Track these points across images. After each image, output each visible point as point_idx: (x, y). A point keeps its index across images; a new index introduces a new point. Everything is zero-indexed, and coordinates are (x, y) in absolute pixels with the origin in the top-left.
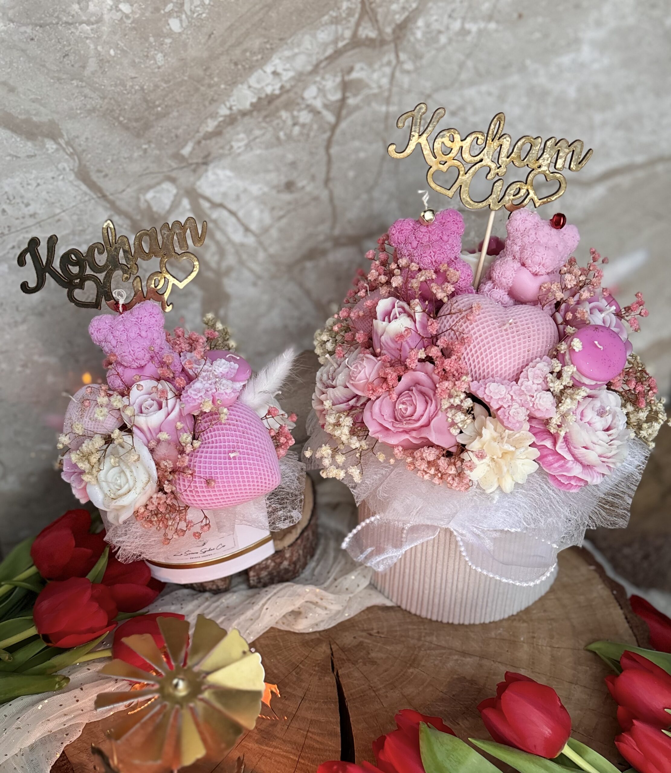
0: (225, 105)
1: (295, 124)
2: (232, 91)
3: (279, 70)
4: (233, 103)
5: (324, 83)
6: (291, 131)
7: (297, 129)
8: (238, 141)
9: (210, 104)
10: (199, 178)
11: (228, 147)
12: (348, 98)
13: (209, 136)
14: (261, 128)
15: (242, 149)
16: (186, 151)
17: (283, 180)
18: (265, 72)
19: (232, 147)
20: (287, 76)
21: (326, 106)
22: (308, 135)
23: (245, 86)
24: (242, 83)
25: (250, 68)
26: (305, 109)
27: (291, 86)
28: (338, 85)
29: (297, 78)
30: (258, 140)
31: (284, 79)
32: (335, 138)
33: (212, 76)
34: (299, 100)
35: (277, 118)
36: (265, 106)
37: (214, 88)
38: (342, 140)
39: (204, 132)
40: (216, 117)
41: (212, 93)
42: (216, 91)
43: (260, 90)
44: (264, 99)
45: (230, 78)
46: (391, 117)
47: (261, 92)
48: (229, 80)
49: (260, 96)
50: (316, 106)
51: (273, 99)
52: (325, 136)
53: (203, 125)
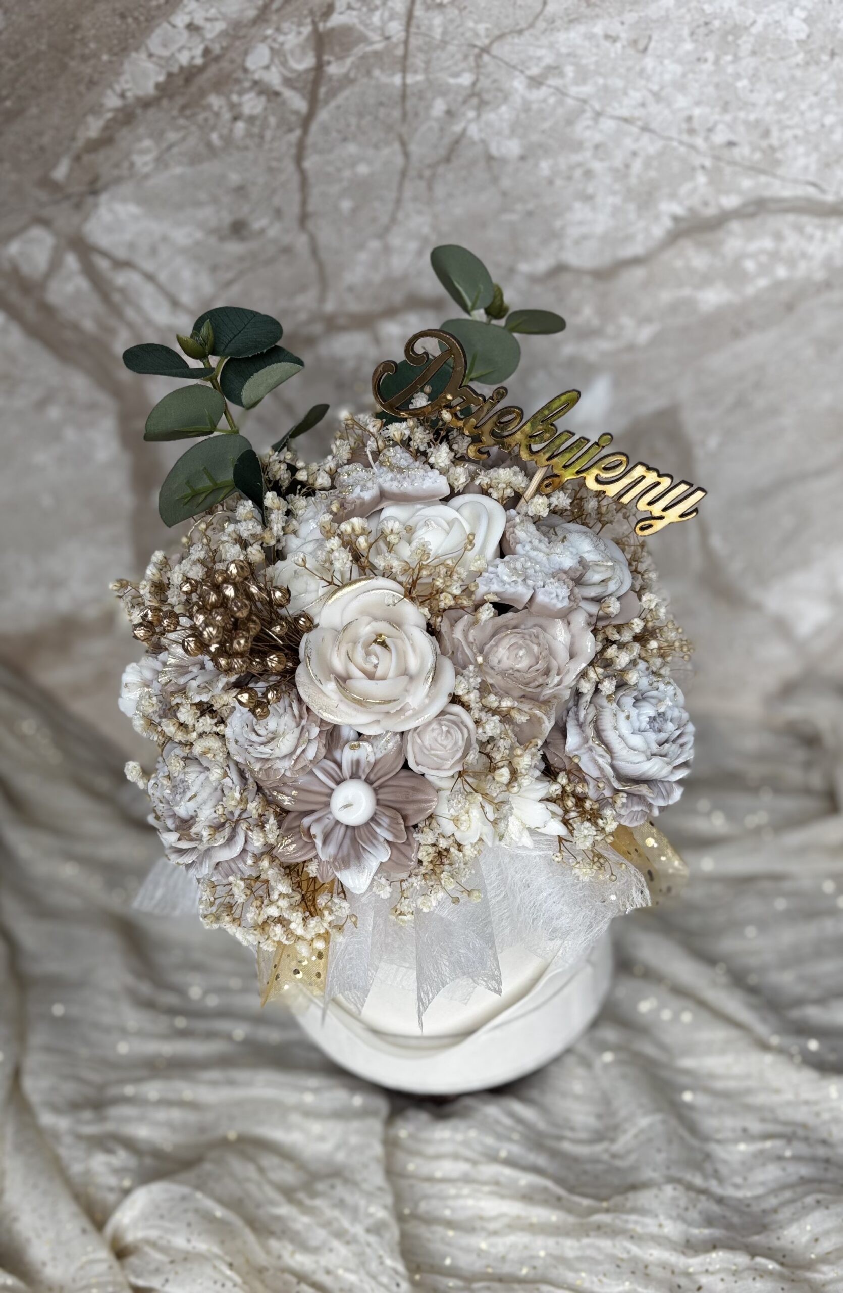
0: (113, 90)
1: (236, 118)
2: (121, 64)
3: (199, 21)
4: (126, 86)
5: (281, 39)
6: (231, 131)
7: (240, 126)
8: (142, 152)
9: (88, 89)
10: (86, 218)
11: (126, 165)
12: (329, 63)
13: (94, 146)
14: (178, 129)
15: (151, 166)
16: (60, 172)
17: (227, 218)
18: (174, 26)
19: (133, 164)
20: (213, 30)
21: (288, 82)
22: (262, 137)
23: (143, 55)
24: (137, 49)
25: (147, 20)
26: (251, 89)
27: (222, 48)
28: (307, 39)
29: (231, 32)
30: (175, 150)
31: (209, 36)
32: (310, 140)
33: (86, 40)
34: (239, 74)
35: (204, 108)
36: (180, 87)
37: (92, 62)
38: (325, 142)
39: (84, 139)
40: (101, 112)
41: (89, 71)
42: (95, 65)
43: (169, 59)
44: (178, 76)
45: (115, 42)
46: (413, 94)
47: (171, 62)
48: (115, 46)
49: (170, 70)
50: (270, 83)
51: (193, 73)
52: (293, 137)
53: (81, 127)
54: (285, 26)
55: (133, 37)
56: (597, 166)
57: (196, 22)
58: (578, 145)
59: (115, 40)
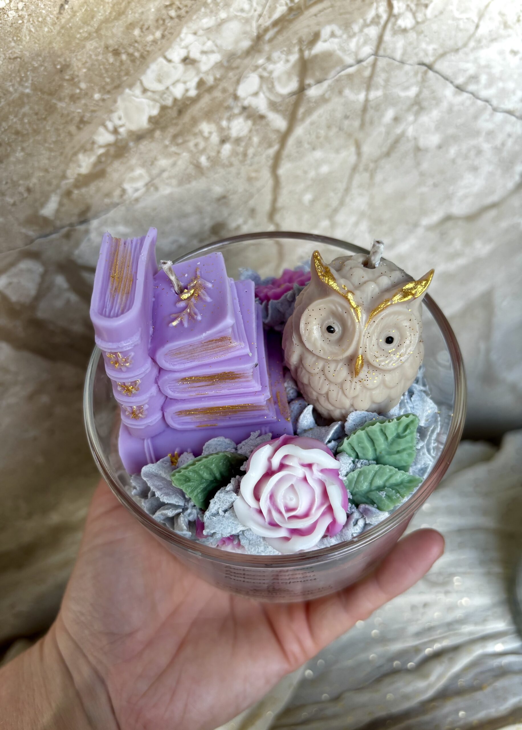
0: (106, 127)
1: (223, 141)
2: (115, 101)
3: (195, 54)
4: (118, 123)
5: (271, 67)
6: (219, 152)
7: (227, 148)
8: (133, 180)
9: (79, 128)
10: (77, 244)
11: (117, 193)
12: (309, 86)
14: (169, 155)
15: (143, 190)
16: (49, 209)
18: (169, 61)
19: (124, 191)
20: (208, 62)
21: (273, 106)
22: (245, 155)
23: (138, 91)
24: (131, 86)
25: (142, 57)
26: (240, 114)
27: (216, 79)
28: (294, 66)
29: (225, 64)
30: (165, 175)
31: (204, 67)
32: (285, 152)
33: (76, 80)
34: (230, 102)
35: (195, 135)
36: (173, 119)
37: (83, 101)
38: (298, 152)
39: (75, 176)
40: (92, 150)
41: (79, 111)
42: (85, 105)
43: (163, 93)
44: (171, 108)
45: (108, 80)
46: (372, 108)
47: (165, 96)
48: (107, 84)
49: (164, 103)
50: (257, 108)
51: (187, 105)
52: (272, 151)
53: (72, 165)
54: (276, 55)
55: (127, 74)
56: (486, 147)
57: (192, 55)
58: (477, 133)
59: (108, 78)
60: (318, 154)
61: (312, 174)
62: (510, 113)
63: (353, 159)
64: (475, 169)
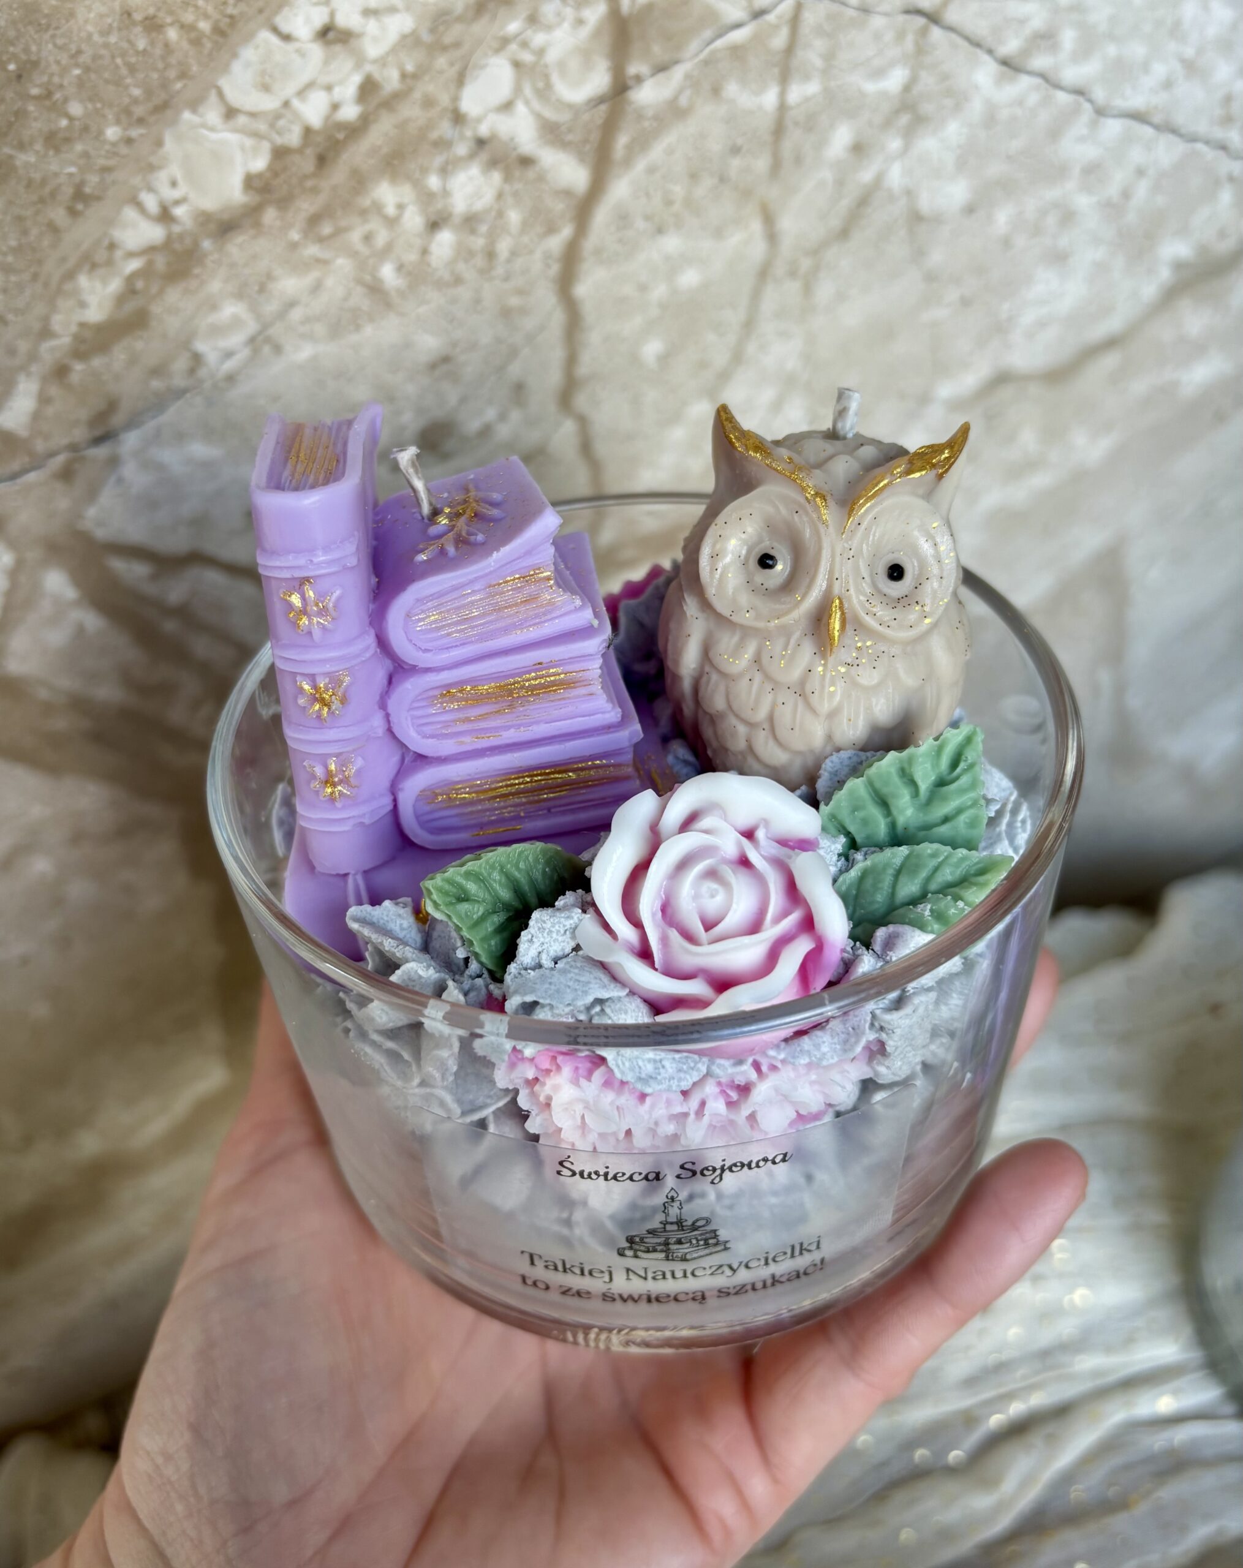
0: (140, 206)
1: (434, 226)
2: (159, 143)
3: (348, 18)
5: (539, 39)
6: (425, 252)
7: (445, 239)
8: (217, 331)
9: (74, 212)
11: (181, 364)
12: (639, 79)
13: (96, 341)
14: (301, 267)
15: (244, 354)
16: (15, 413)
17: (412, 419)
18: (287, 38)
19: (197, 359)
20: (384, 35)
21: (551, 133)
22: (491, 255)
23: (212, 114)
24: (194, 105)
25: (219, 31)
26: (472, 156)
27: (404, 76)
28: (597, 33)
29: (426, 37)
30: (296, 314)
31: (373, 50)
32: (589, 244)
33: (58, 96)
34: (445, 129)
35: (364, 213)
36: (306, 177)
37: (79, 147)
38: (620, 241)
39: (74, 328)
40: (110, 263)
41: (72, 170)
42: (86, 155)
43: (278, 116)
44: (300, 151)
45: (136, 92)
46: (796, 124)
47: (281, 123)
48: (135, 101)
49: (279, 141)
50: (512, 139)
51: (337, 142)
52: (556, 243)
53: (63, 304)
54: (549, 9)
55: (183, 75)
56: (1083, 202)
57: (341, 21)
58: (1060, 172)
59: (135, 86)
60: (672, 243)
61: (659, 292)
62: (1138, 117)
63: (758, 249)
64: (1059, 258)
